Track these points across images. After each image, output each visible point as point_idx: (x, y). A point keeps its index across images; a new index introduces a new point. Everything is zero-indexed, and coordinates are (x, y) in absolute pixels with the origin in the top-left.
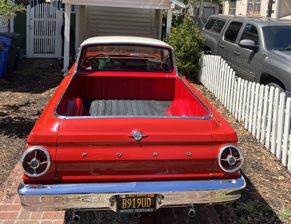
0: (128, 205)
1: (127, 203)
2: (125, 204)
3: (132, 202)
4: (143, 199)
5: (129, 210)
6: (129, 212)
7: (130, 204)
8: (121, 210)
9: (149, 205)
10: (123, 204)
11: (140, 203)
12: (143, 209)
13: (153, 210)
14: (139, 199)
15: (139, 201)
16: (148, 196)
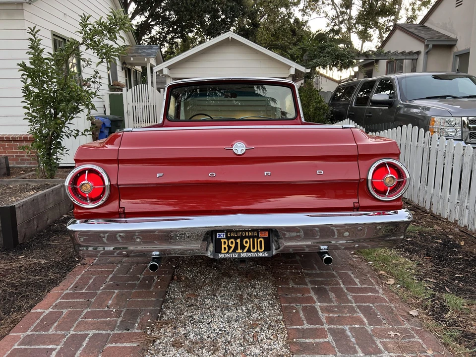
0: (229, 248)
1: (228, 246)
2: (226, 246)
3: (236, 243)
4: (251, 240)
5: (231, 254)
6: (231, 257)
7: (233, 246)
8: (220, 255)
9: (261, 248)
10: (223, 246)
11: (248, 245)
12: (253, 254)
13: (267, 255)
14: (247, 240)
15: (246, 242)
16: (260, 236)
